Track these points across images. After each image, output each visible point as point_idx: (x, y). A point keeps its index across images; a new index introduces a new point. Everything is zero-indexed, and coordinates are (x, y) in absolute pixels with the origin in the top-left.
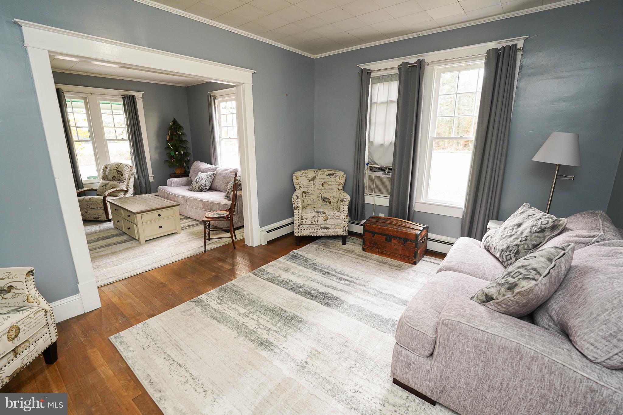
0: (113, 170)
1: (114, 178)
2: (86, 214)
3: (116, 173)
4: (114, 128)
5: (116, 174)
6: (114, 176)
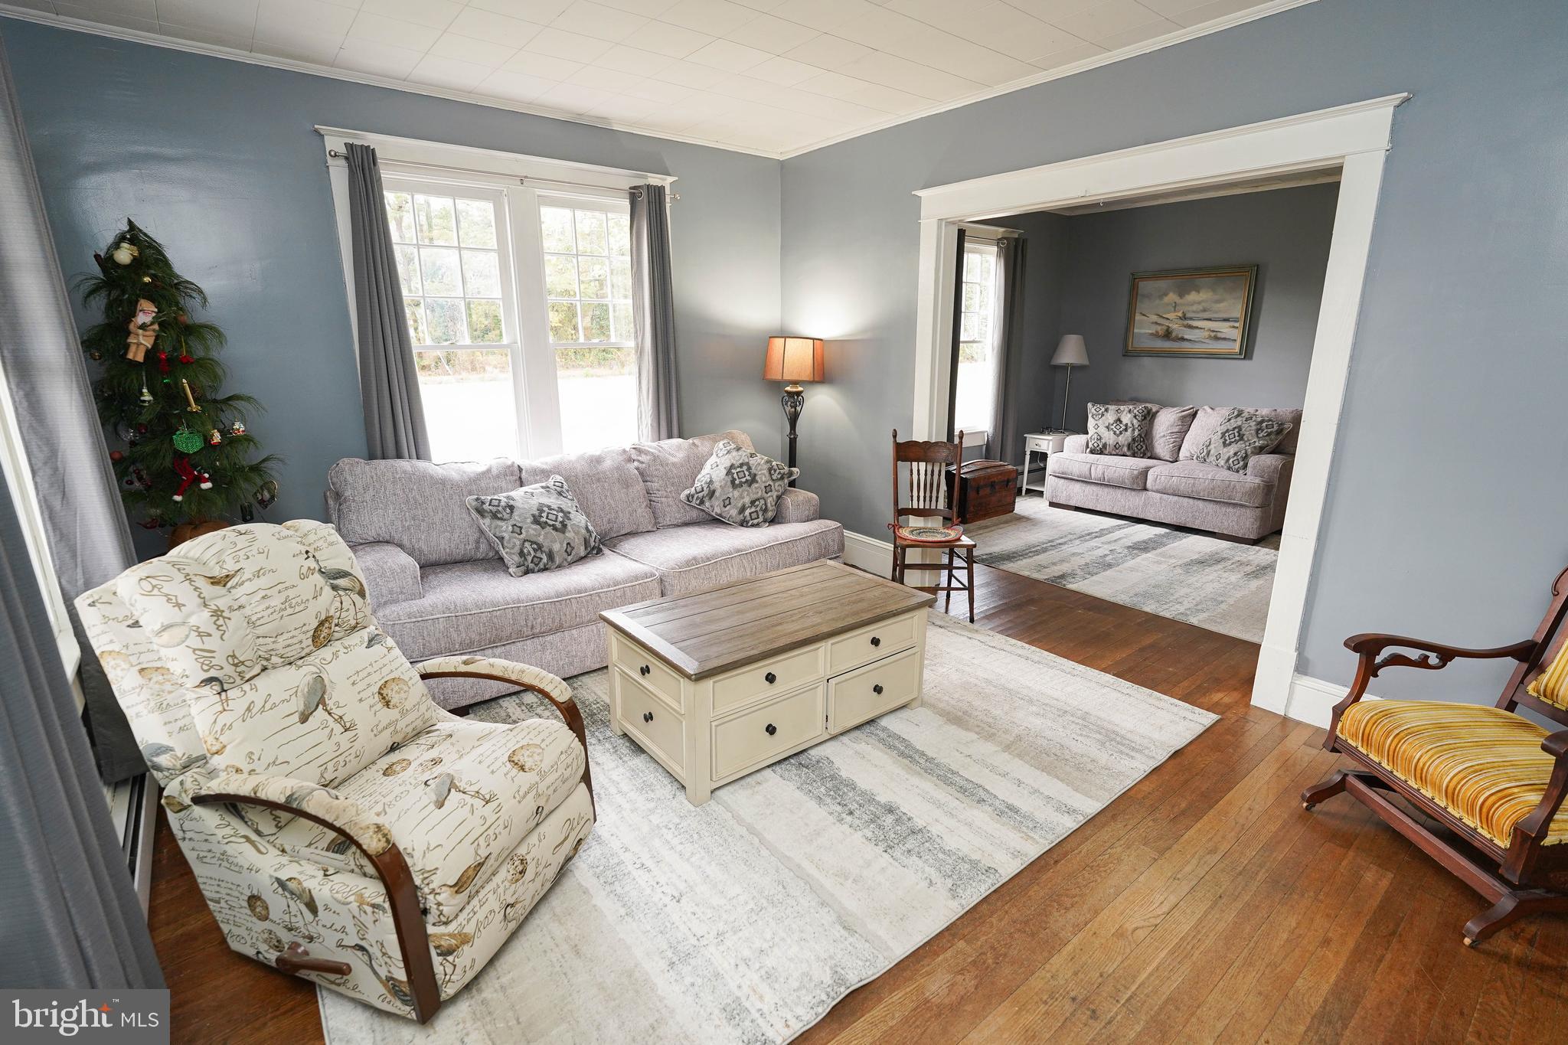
0: (303, 577)
1: (322, 633)
6: (326, 620)
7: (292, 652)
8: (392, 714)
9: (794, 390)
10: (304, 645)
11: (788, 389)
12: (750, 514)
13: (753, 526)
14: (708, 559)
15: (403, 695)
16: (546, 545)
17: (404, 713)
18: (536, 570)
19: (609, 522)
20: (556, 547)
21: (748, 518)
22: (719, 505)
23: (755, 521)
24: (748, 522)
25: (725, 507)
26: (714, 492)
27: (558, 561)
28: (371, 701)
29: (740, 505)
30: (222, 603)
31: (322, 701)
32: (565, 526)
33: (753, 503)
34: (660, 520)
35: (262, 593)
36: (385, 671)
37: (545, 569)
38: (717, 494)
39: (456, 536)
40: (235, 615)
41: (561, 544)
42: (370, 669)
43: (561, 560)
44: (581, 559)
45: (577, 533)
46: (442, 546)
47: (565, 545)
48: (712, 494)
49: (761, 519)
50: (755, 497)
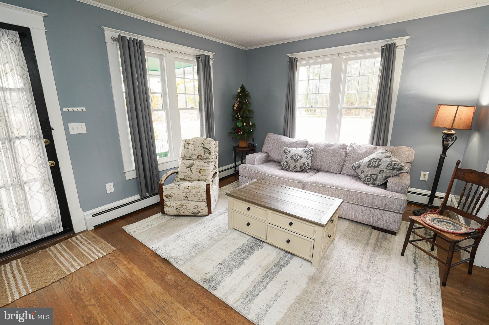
0: (199, 147)
1: (199, 157)
2: (181, 208)
3: (203, 151)
4: (184, 95)
5: (202, 153)
6: (200, 155)
7: (194, 158)
8: (200, 175)
9: (449, 132)
10: (196, 158)
11: (445, 131)
12: (368, 179)
13: (366, 184)
14: (323, 184)
15: (203, 173)
16: (289, 163)
17: (202, 175)
18: (284, 169)
19: (321, 165)
20: (292, 165)
21: (366, 180)
22: (360, 172)
23: (368, 183)
24: (365, 182)
25: (361, 173)
26: (360, 166)
27: (291, 169)
28: (197, 171)
29: (366, 174)
30: (186, 147)
31: (191, 167)
32: (298, 160)
33: (371, 175)
34: (343, 171)
35: (192, 147)
36: (203, 167)
37: (287, 170)
38: (361, 167)
39: (279, 156)
40: (187, 149)
41: (293, 165)
42: (201, 166)
43: (292, 169)
44: (298, 171)
45: (299, 164)
46: (276, 157)
47: (294, 166)
48: (359, 167)
49: (371, 182)
50: (373, 173)
